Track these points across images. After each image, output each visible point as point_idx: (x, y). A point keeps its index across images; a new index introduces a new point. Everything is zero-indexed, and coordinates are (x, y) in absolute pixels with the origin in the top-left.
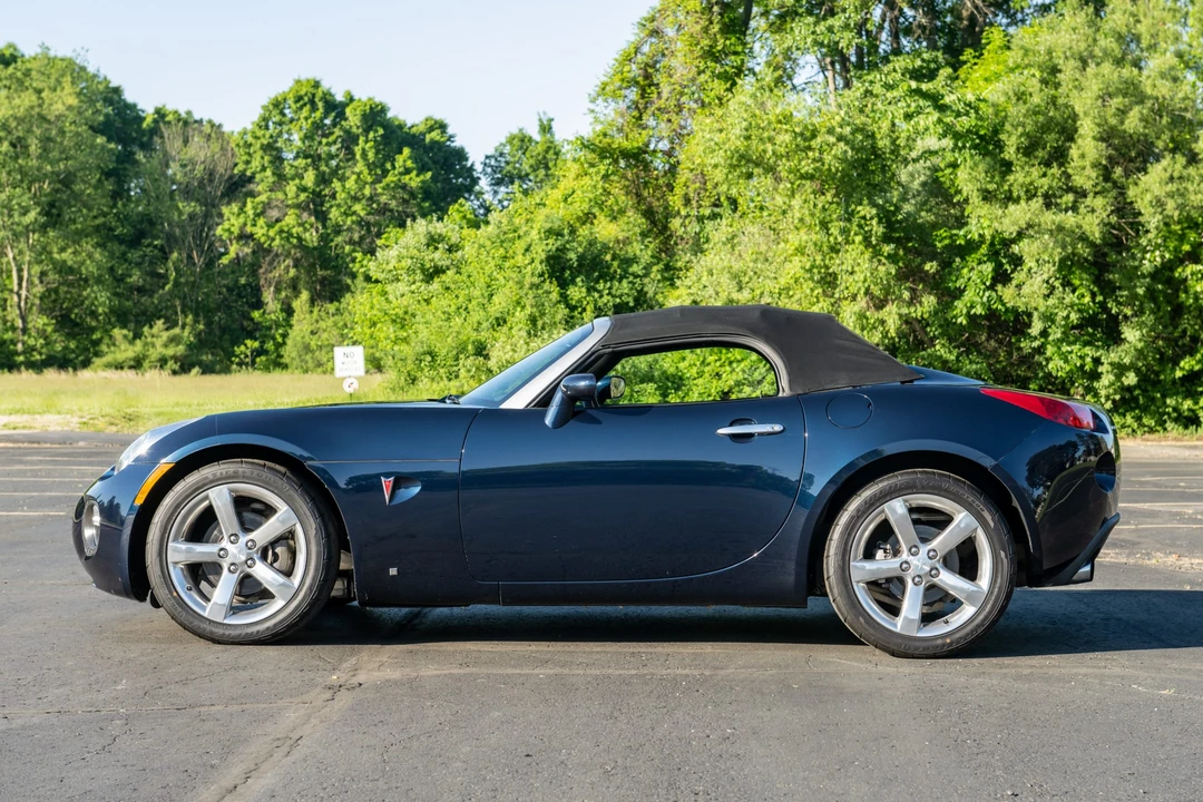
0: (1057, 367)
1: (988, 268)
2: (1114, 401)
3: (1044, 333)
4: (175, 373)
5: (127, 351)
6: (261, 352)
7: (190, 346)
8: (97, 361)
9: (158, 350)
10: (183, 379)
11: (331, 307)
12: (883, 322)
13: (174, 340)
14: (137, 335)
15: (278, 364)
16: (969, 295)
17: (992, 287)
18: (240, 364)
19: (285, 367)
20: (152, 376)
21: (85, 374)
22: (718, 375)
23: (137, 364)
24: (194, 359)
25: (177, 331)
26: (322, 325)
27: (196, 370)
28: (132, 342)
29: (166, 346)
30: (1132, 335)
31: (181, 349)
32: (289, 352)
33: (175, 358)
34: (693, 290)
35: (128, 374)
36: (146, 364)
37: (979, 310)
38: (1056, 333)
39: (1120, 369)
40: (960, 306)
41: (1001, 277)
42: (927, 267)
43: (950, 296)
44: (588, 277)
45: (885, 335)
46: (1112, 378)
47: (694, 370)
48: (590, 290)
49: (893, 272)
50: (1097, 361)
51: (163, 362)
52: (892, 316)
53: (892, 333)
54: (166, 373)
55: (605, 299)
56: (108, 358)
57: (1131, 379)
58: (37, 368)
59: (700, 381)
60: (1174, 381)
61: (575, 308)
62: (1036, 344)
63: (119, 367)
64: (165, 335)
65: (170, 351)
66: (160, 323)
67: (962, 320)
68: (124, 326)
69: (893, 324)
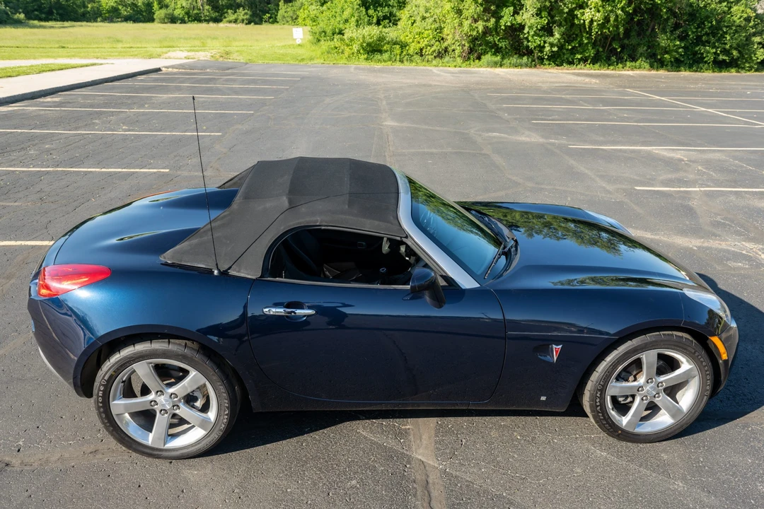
0: (531, 45)
1: (512, 8)
2: (548, 56)
3: (528, 32)
4: (246, 24)
5: (232, 17)
6: (270, 18)
7: (250, 16)
8: (224, 20)
9: (241, 17)
10: (248, 26)
11: (290, 4)
12: (477, 28)
13: (246, 14)
14: (235, 12)
15: (275, 21)
16: (505, 18)
17: (513, 16)
18: (266, 21)
19: (278, 22)
20: (240, 25)
21: (221, 25)
22: (419, 42)
23: (235, 21)
24: (252, 19)
25: (246, 11)
26: (288, 10)
27: (252, 24)
28: (234, 14)
29: (244, 15)
30: (557, 35)
31: (248, 17)
32: (279, 17)
33: (247, 19)
34: (410, 12)
35: (233, 25)
36: (238, 21)
37: (509, 24)
38: (532, 33)
39: (552, 45)
40: (502, 22)
41: (516, 13)
42: (492, 8)
43: (499, 18)
44: (374, 6)
45: (478, 31)
46: (549, 48)
47: (411, 40)
48: (375, 11)
49: (482, 9)
50: (545, 42)
51: (243, 21)
52: (480, 26)
53: (480, 31)
54: (244, 25)
55: (380, 13)
56: (227, 19)
57: (555, 49)
58: (208, 21)
59: (413, 44)
60: (568, 50)
61: (370, 17)
62: (526, 36)
63: (230, 22)
64: (243, 12)
65: (245, 17)
66: (241, 8)
67: (503, 27)
68: (231, 9)
69: (481, 29)
